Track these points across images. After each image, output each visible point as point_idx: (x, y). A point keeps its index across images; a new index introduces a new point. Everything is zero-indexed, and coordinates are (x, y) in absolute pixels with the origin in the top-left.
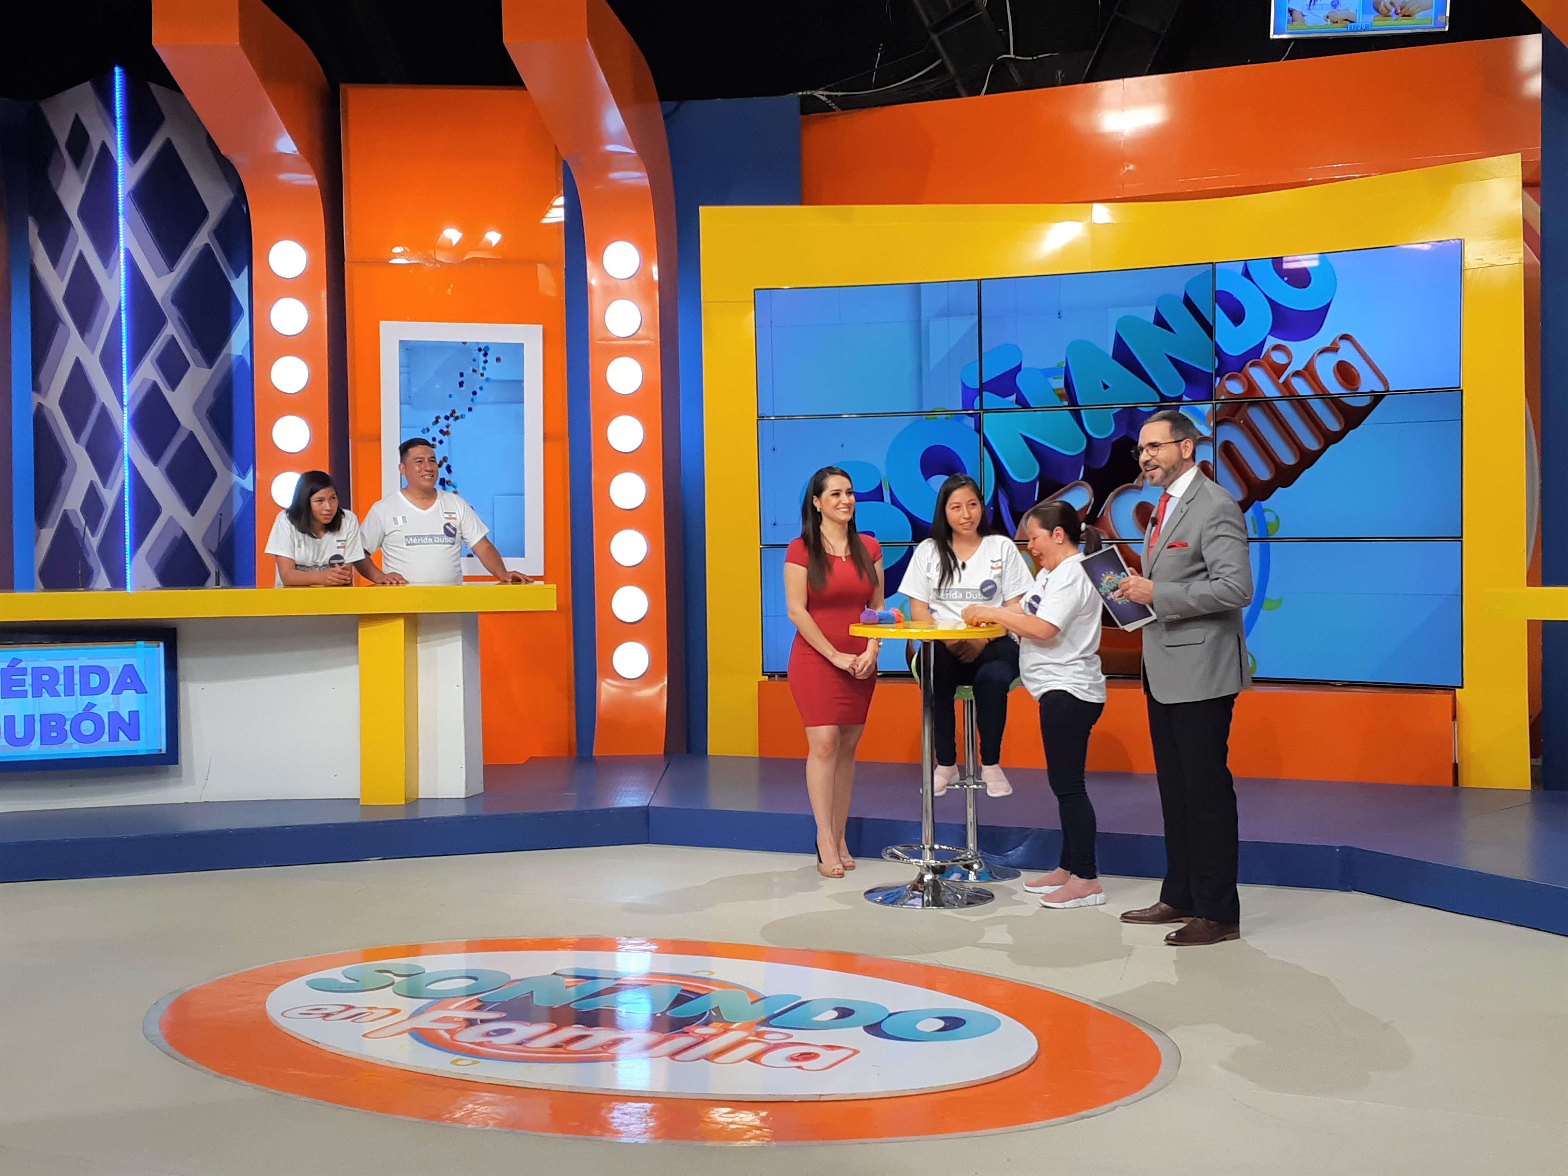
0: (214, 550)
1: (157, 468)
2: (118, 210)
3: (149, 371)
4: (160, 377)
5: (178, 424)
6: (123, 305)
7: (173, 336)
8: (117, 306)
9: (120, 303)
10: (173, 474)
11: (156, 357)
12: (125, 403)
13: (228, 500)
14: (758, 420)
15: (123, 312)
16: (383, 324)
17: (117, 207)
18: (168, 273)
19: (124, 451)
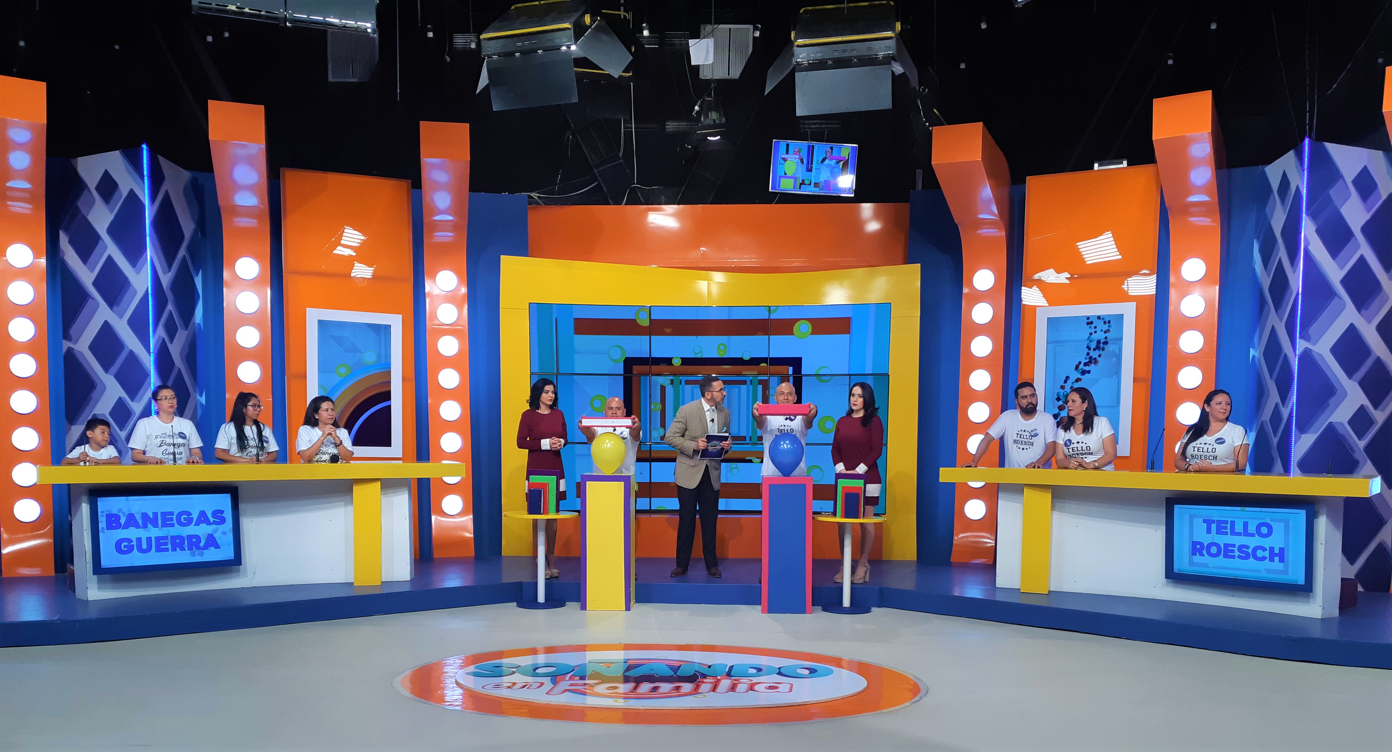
2: (146, 233)
3: (161, 331)
4: (166, 334)
5: (173, 364)
6: (150, 292)
7: (171, 310)
8: (143, 292)
9: (147, 290)
11: (164, 323)
14: (530, 375)
15: (149, 297)
16: (307, 309)
17: (145, 231)
19: (149, 382)
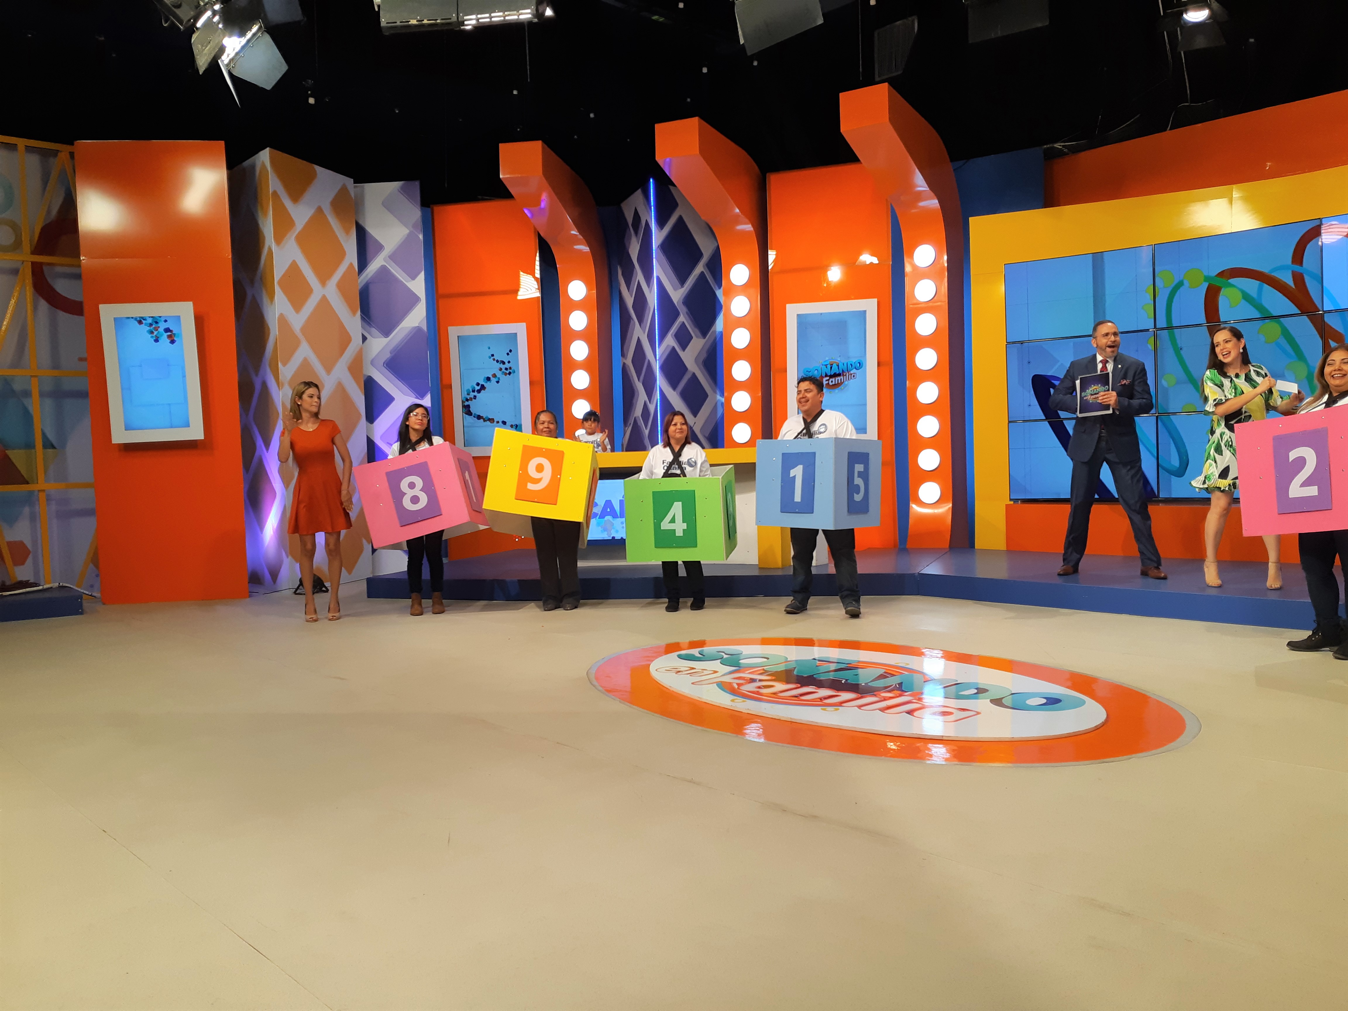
0: (707, 435)
1: (675, 393)
2: (653, 256)
3: (670, 341)
4: (676, 343)
5: (685, 369)
6: (656, 308)
7: (683, 322)
8: (653, 307)
9: (655, 306)
10: (685, 396)
11: (674, 333)
12: (657, 359)
13: (715, 408)
15: (656, 311)
16: (788, 306)
17: (653, 254)
18: (681, 288)
19: (657, 384)
